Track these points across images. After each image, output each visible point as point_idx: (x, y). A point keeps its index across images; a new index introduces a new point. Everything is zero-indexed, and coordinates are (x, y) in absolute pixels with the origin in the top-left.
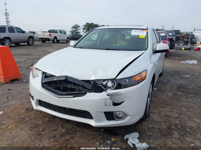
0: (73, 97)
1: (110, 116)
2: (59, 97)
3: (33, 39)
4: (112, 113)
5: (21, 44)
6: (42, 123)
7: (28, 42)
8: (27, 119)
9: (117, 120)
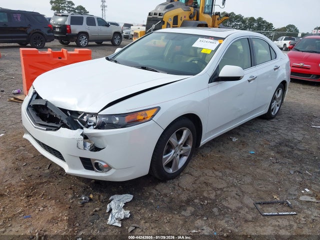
0: (47, 130)
1: (87, 163)
2: (35, 127)
3: (121, 36)
4: (89, 160)
5: (104, 43)
6: (33, 156)
7: (112, 40)
8: (22, 148)
9: (97, 172)
